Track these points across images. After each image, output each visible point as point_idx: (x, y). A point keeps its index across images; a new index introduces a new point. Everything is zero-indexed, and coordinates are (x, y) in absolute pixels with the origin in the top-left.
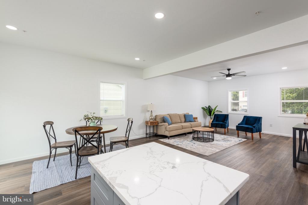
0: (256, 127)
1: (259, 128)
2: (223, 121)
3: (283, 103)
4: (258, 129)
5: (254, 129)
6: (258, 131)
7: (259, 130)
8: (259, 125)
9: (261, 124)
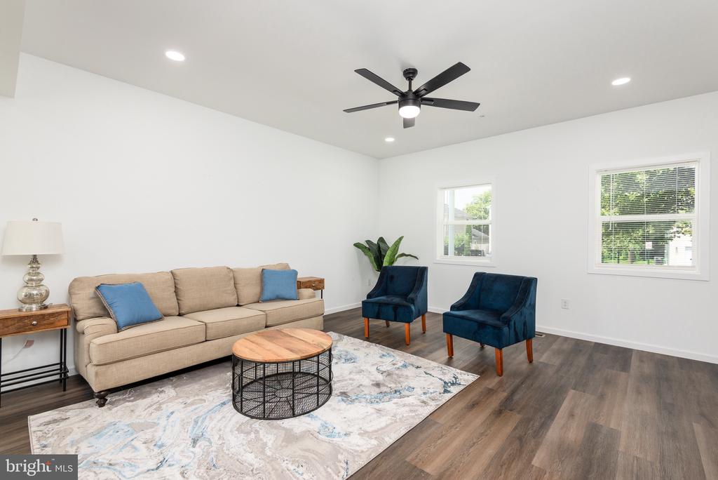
0: (512, 323)
1: (525, 324)
2: (405, 296)
3: (606, 226)
4: (520, 327)
5: (506, 329)
6: (520, 336)
7: (527, 333)
8: (526, 311)
9: (533, 307)
